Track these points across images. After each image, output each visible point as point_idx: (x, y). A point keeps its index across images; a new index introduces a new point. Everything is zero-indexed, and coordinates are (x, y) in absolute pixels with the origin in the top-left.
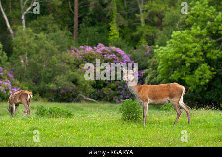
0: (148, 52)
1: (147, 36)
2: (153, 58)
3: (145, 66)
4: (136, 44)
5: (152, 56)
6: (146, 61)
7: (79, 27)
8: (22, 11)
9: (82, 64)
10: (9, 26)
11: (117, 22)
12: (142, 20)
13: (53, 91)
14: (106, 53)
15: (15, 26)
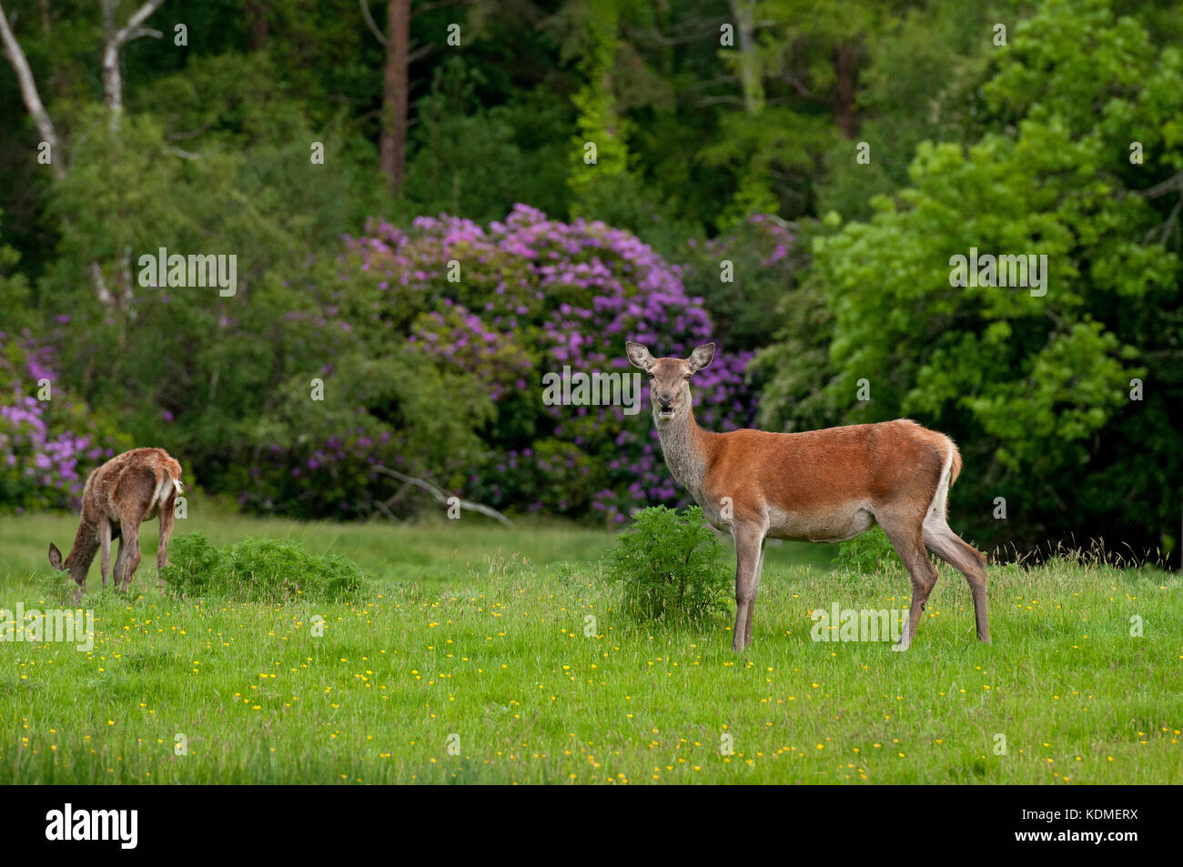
0: (780, 253)
1: (775, 165)
2: (806, 285)
3: (763, 326)
4: (719, 212)
5: (799, 274)
6: (770, 303)
7: (412, 113)
8: (107, 24)
9: (423, 317)
10: (34, 102)
11: (617, 93)
12: (751, 81)
13: (271, 457)
14: (554, 255)
15: (66, 105)
